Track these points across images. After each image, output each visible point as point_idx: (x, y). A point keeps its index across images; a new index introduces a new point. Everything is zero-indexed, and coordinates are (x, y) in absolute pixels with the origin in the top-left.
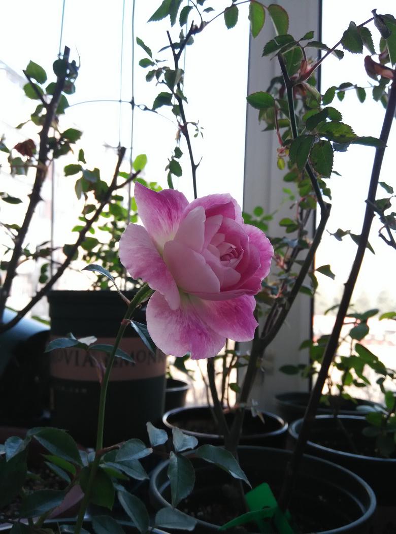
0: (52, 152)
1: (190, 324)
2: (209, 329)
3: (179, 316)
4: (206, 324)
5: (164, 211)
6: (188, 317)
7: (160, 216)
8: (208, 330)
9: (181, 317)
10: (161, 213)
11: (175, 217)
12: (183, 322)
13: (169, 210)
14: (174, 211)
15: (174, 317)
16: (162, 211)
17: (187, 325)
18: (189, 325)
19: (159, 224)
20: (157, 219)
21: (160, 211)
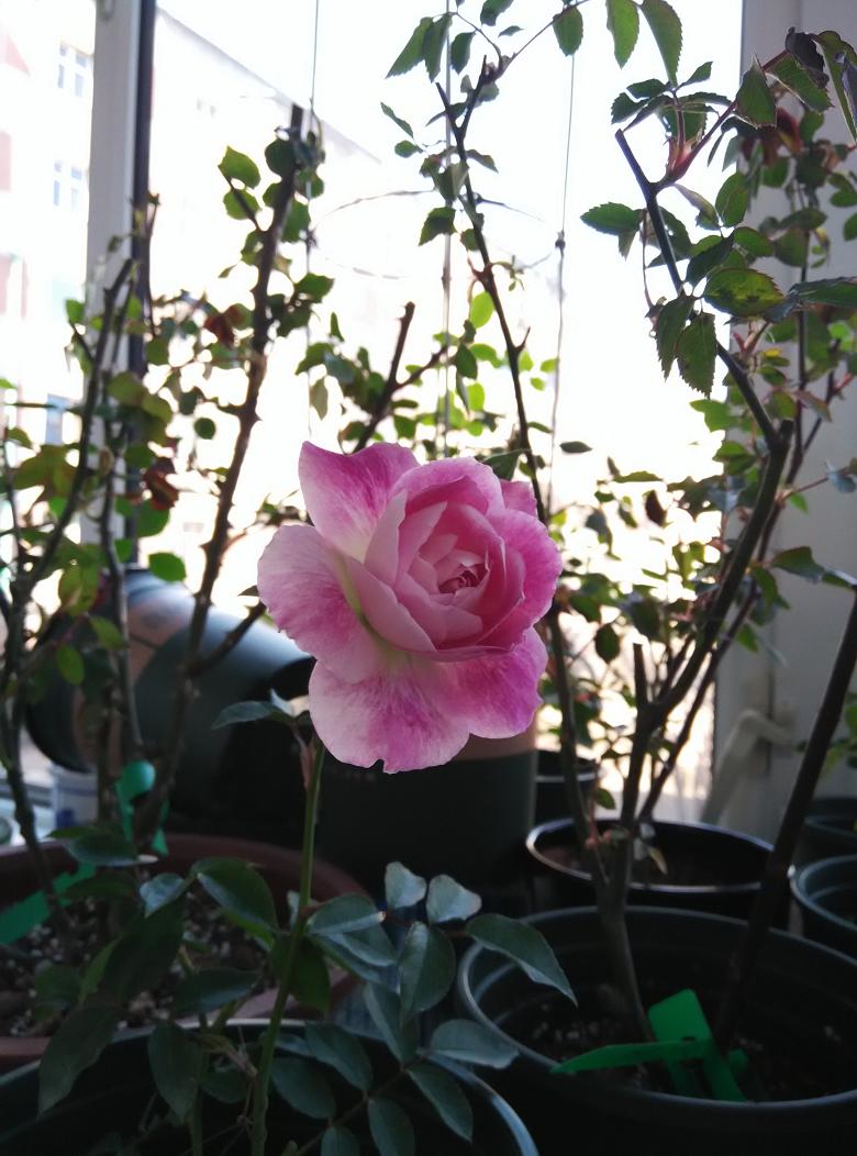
0: (276, 324)
1: (393, 706)
2: (434, 714)
3: (374, 691)
4: (430, 703)
5: (358, 495)
6: (392, 691)
7: (349, 503)
8: (431, 715)
9: (376, 693)
10: (351, 498)
11: (381, 501)
12: (378, 703)
13: (369, 489)
14: (381, 490)
15: (361, 694)
16: (352, 494)
17: (385, 708)
18: (390, 708)
19: (347, 518)
20: (342, 510)
21: (347, 494)
